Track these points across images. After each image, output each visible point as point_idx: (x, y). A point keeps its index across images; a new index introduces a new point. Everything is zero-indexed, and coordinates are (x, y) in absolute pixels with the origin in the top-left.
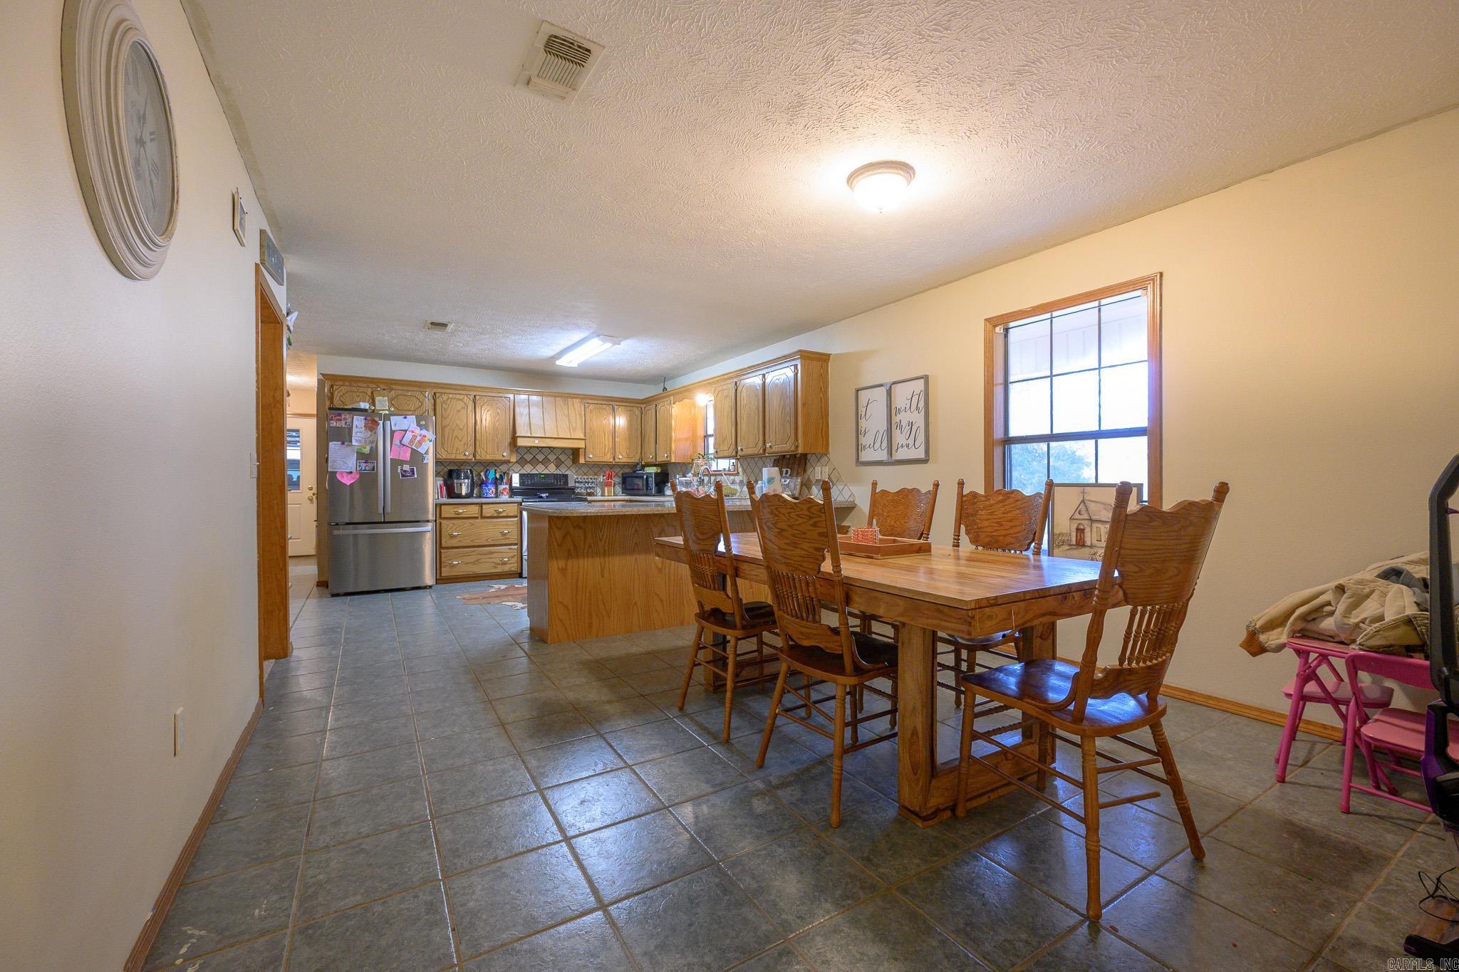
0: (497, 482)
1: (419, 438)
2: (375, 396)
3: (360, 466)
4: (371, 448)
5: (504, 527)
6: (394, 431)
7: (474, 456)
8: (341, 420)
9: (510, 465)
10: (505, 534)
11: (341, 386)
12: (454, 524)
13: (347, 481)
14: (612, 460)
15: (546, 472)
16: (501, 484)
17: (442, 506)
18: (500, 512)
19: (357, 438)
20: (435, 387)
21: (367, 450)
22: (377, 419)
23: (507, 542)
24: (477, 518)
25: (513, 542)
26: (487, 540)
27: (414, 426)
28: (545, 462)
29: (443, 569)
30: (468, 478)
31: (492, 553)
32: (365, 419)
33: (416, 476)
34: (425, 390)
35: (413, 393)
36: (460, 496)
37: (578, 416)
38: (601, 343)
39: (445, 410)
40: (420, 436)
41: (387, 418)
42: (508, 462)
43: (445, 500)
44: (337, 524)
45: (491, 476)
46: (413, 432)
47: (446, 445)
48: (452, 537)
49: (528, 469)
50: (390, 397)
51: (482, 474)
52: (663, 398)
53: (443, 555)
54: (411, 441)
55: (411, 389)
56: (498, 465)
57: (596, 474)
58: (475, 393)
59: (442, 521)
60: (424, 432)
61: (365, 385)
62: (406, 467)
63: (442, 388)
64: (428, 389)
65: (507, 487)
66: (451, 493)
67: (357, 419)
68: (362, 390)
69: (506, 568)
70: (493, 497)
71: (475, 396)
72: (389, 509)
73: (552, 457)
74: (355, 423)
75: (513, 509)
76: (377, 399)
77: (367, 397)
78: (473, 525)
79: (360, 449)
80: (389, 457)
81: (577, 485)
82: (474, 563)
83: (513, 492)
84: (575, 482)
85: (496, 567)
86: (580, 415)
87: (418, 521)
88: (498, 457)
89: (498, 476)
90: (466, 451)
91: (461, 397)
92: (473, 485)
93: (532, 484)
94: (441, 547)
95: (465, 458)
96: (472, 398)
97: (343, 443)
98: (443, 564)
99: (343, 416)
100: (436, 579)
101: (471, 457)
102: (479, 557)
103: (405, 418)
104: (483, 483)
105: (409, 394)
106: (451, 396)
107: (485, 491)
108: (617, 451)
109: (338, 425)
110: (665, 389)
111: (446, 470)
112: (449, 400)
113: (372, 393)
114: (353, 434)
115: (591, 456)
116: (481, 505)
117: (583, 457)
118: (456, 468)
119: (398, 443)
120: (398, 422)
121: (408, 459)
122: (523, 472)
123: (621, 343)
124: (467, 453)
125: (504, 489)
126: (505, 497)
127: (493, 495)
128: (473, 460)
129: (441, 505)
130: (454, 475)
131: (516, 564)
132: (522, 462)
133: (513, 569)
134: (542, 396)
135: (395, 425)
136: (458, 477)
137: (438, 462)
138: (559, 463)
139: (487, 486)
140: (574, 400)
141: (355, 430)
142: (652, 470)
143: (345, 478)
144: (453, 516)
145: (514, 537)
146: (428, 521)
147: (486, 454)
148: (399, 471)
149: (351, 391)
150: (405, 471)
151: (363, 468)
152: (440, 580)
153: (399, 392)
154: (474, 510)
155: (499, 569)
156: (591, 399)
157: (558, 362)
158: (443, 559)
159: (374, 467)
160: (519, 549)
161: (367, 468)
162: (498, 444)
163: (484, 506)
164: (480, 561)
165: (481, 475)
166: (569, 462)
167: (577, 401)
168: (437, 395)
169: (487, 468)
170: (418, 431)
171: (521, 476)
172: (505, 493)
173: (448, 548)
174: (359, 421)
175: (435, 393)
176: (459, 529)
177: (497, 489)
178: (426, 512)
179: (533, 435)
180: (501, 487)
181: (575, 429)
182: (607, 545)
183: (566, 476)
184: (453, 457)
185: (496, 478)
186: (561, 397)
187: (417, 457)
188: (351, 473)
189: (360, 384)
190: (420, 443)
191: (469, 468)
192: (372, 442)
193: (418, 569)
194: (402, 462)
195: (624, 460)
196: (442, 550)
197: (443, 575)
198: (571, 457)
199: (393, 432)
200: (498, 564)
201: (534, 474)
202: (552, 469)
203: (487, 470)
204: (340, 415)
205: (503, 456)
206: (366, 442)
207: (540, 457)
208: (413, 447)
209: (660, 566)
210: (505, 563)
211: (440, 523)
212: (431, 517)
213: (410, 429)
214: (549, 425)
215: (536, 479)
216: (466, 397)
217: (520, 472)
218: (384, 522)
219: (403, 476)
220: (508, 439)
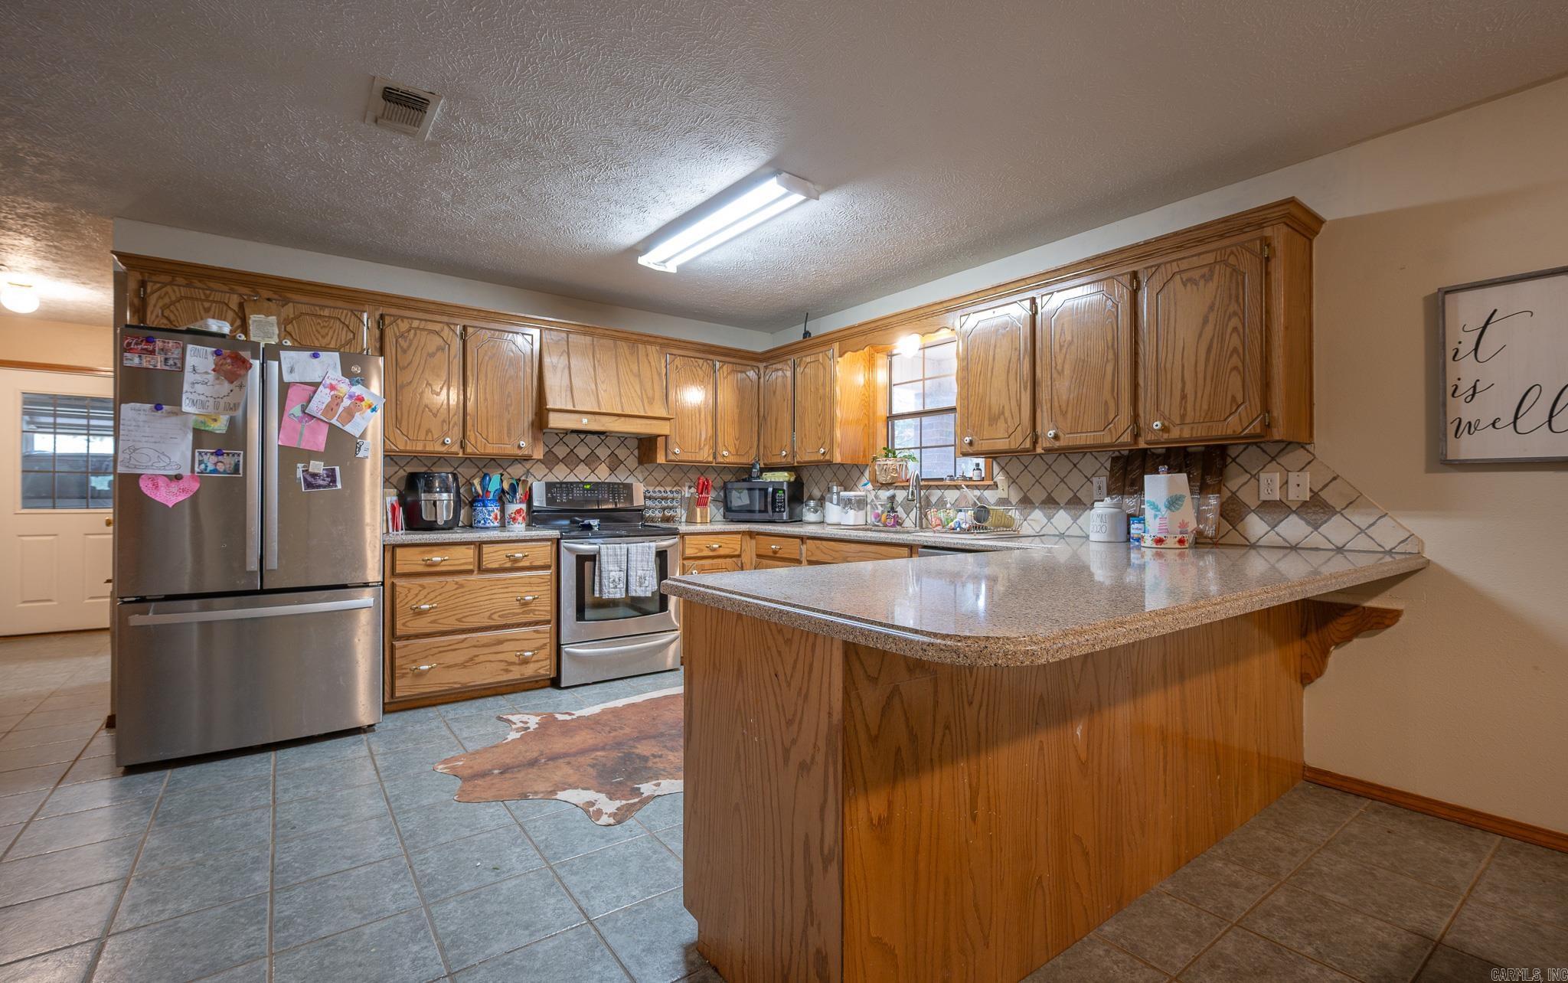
0: (502, 498)
1: (347, 402)
2: (247, 311)
3: (201, 462)
4: (232, 422)
5: (525, 589)
6: (289, 385)
7: (463, 447)
8: (152, 352)
9: (528, 465)
10: (526, 604)
11: (165, 285)
12: (423, 587)
13: (168, 496)
14: (711, 459)
15: (593, 479)
16: (512, 502)
17: (398, 551)
18: (516, 560)
19: (195, 397)
20: (381, 303)
21: (220, 426)
22: (246, 354)
23: (531, 617)
24: (470, 572)
25: (542, 618)
26: (490, 617)
27: (335, 375)
28: (591, 461)
29: (398, 683)
30: (448, 490)
31: (500, 642)
32: (217, 353)
33: (339, 486)
34: (361, 308)
35: (336, 313)
36: (431, 527)
37: (656, 377)
38: (784, 190)
39: (405, 351)
40: (351, 397)
41: (272, 353)
42: (527, 459)
43: (402, 536)
44: (142, 600)
45: (494, 485)
46: (332, 388)
47: (404, 423)
48: (419, 613)
49: (561, 474)
50: (283, 316)
51: (476, 482)
52: (803, 349)
53: (398, 654)
54: (330, 409)
55: (330, 303)
56: (505, 465)
57: (677, 484)
58: (467, 322)
59: (396, 581)
60: (358, 390)
61: (225, 288)
62: (317, 467)
63: (398, 307)
64: (367, 307)
65: (524, 506)
66: (414, 520)
67: (196, 354)
68: (218, 296)
69: (529, 671)
70: (495, 528)
71: (465, 328)
72: (273, 562)
73: (603, 452)
74: (191, 360)
75: (543, 553)
76: (254, 319)
77: (230, 314)
78: (461, 586)
79: (204, 423)
80: (275, 441)
81: (649, 503)
82: (463, 665)
83: (535, 518)
84: (645, 497)
85: (507, 671)
86: (659, 374)
87: (345, 587)
88: (510, 449)
89: (506, 486)
90: (446, 435)
91: (437, 327)
92: (458, 503)
93: (569, 502)
94: (393, 635)
95: (443, 449)
96: (458, 329)
97: (158, 407)
98: (398, 672)
99: (159, 344)
100: (384, 704)
101: (456, 448)
102: (476, 651)
103: (316, 356)
104: (475, 501)
105: (326, 312)
106: (416, 324)
107: (480, 516)
108: (720, 444)
109: (145, 365)
110: (807, 334)
111: (402, 473)
112: (413, 331)
113: (241, 306)
114: (186, 387)
115: (677, 450)
116: (479, 545)
117: (664, 453)
118: (423, 470)
119: (296, 410)
120: (296, 365)
121: (322, 448)
122: (551, 478)
123: (821, 197)
124: (448, 440)
125: (519, 511)
126: (519, 529)
127: (496, 524)
128: (461, 455)
129: (394, 547)
130: (421, 484)
131: (548, 662)
132: (550, 460)
133: (542, 672)
134: (592, 335)
135: (292, 371)
136: (429, 489)
137: (390, 457)
138: (615, 464)
139: (485, 506)
140: (649, 347)
141: (189, 377)
142: (782, 477)
143: (163, 490)
144: (421, 569)
145: (545, 609)
146: (366, 585)
147: (481, 444)
148: (300, 474)
149: (192, 298)
150: (314, 475)
151: (210, 467)
152: (393, 705)
153: (304, 309)
154: (466, 555)
155: (516, 673)
156: (679, 348)
157: (643, 261)
158: (398, 662)
159: (237, 465)
160: (554, 631)
161: (221, 468)
162: (509, 422)
163: (486, 549)
164: (477, 660)
165: (472, 484)
166: (632, 462)
167: (653, 350)
168: (387, 320)
169: (485, 470)
170: (344, 387)
171: (550, 486)
172: (520, 519)
173: (408, 637)
174: (199, 360)
175: (382, 317)
176: (432, 595)
177: (503, 511)
178: (360, 563)
179: (577, 408)
180: (512, 508)
181: (651, 401)
182: (983, 714)
183: (628, 487)
184: (420, 447)
185: (503, 491)
186: (626, 339)
187: (341, 445)
188: (178, 477)
189: (212, 285)
190: (349, 414)
191: (451, 470)
192: (235, 407)
193: (343, 695)
194: (309, 455)
195: (732, 459)
196: (397, 644)
197: (398, 694)
198: (636, 452)
199: (284, 388)
200: (513, 663)
201: (572, 483)
202: (602, 474)
203: (486, 475)
204: (149, 340)
205: (519, 447)
206: (216, 406)
207: (582, 452)
208: (334, 421)
209: (1083, 756)
210: (525, 662)
211: (393, 584)
212: (373, 574)
213: (328, 381)
214: (605, 391)
215: (577, 493)
216: (446, 327)
217: (547, 479)
218: (263, 591)
219: (309, 485)
220: (528, 416)
